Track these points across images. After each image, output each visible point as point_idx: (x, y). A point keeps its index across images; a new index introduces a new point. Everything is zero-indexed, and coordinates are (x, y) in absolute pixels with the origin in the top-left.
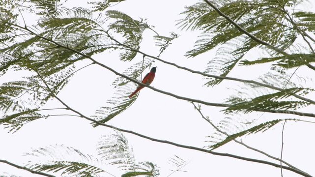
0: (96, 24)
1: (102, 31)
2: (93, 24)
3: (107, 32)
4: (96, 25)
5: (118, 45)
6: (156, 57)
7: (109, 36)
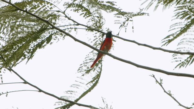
0: (51, 4)
1: (59, 11)
2: (49, 5)
3: (64, 13)
4: (52, 6)
5: (76, 25)
6: (116, 35)
7: (66, 17)
